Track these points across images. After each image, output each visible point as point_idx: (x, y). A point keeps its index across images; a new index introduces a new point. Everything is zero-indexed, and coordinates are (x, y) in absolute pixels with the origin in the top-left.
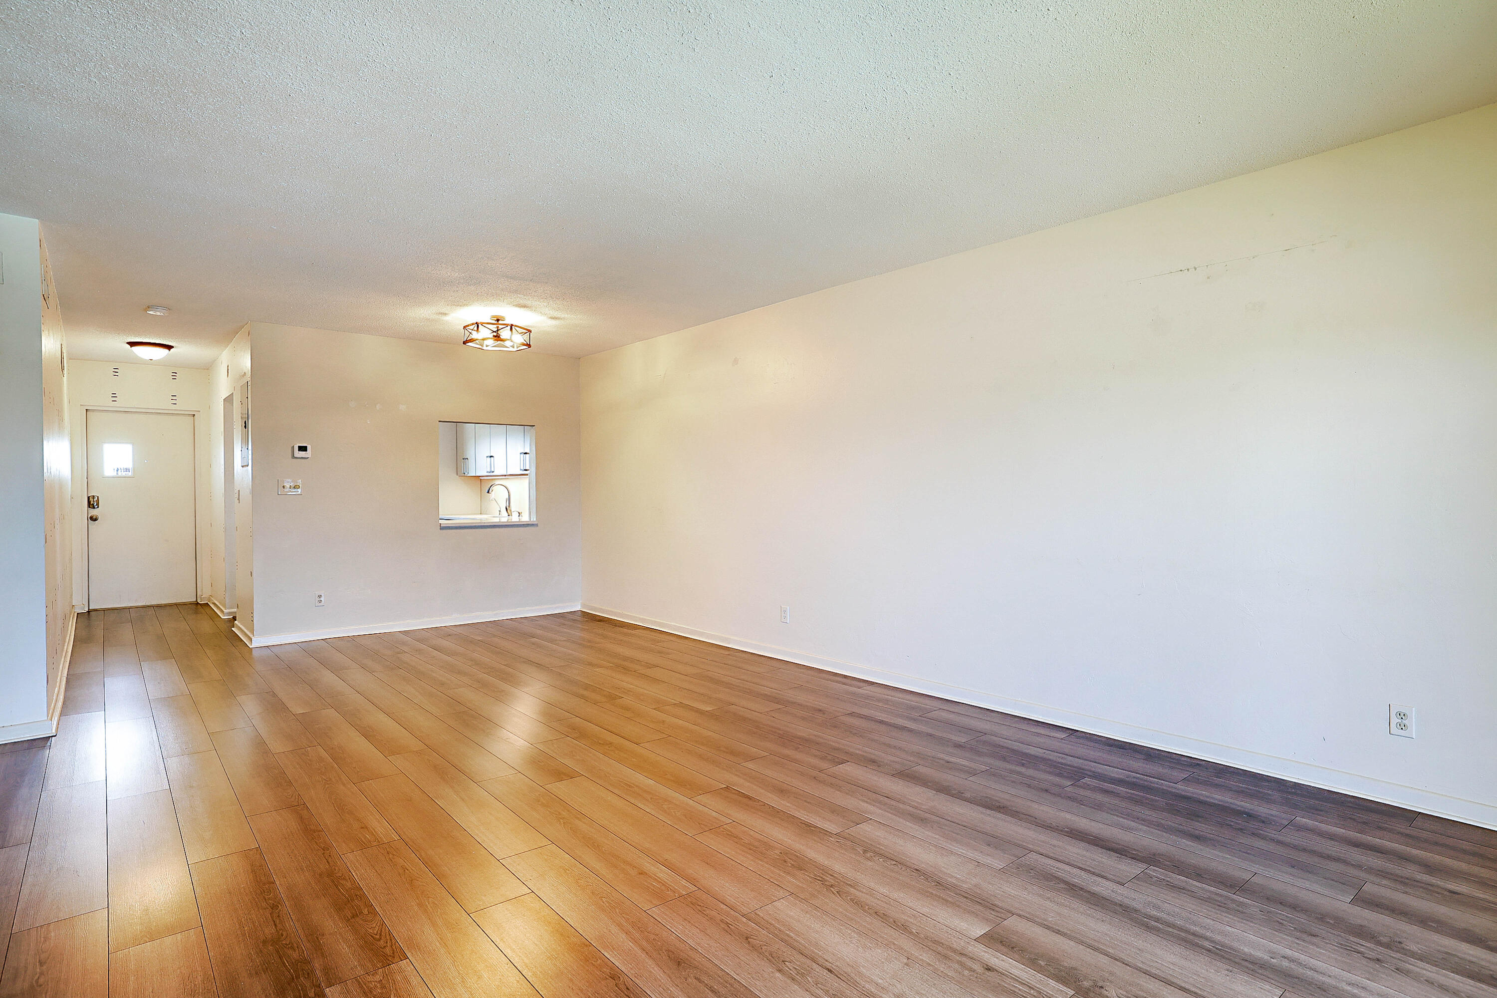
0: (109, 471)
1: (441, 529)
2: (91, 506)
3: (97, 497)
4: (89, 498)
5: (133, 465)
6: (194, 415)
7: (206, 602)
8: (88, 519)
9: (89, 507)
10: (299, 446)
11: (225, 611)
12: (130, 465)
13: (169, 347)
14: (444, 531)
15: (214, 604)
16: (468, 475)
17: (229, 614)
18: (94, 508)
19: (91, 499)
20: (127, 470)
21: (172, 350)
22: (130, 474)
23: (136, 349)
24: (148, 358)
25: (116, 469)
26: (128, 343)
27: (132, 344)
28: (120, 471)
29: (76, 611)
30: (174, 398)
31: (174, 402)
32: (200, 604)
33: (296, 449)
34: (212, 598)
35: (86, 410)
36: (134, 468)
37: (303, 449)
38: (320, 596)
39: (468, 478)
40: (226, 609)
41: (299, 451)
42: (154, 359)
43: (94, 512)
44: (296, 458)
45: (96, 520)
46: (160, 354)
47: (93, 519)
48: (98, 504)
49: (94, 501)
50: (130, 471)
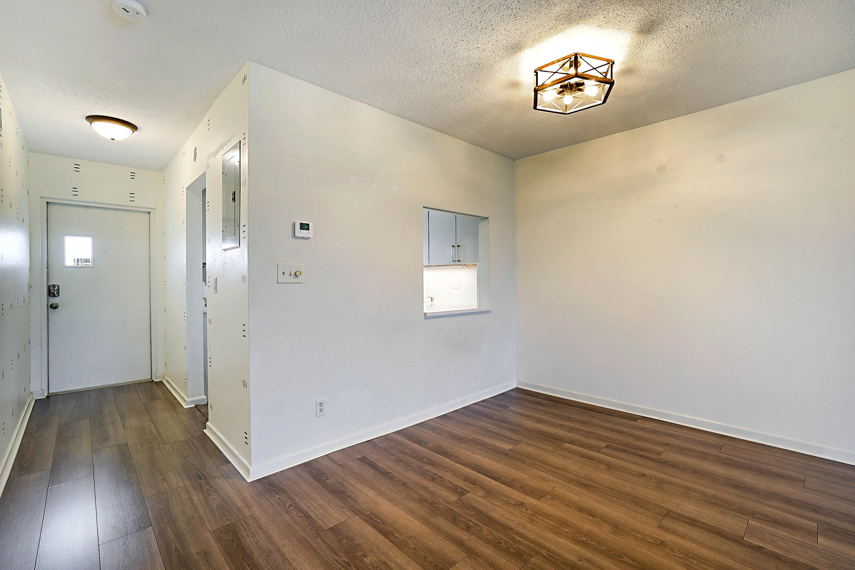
0: (69, 262)
2: (51, 295)
3: (57, 286)
4: (49, 287)
5: (94, 256)
6: (149, 213)
7: (161, 380)
8: (48, 307)
9: (49, 295)
10: (300, 223)
11: (187, 399)
12: (89, 255)
13: (134, 127)
14: (428, 321)
15: (167, 381)
17: (191, 402)
18: (54, 296)
19: (52, 289)
20: (87, 261)
23: (97, 125)
25: (76, 260)
26: (87, 117)
27: (92, 118)
28: (80, 262)
29: (34, 397)
30: (132, 195)
31: (132, 199)
32: (155, 382)
33: (298, 226)
34: (165, 376)
35: (47, 203)
36: (94, 259)
37: (304, 227)
38: (321, 404)
40: (188, 398)
41: (300, 229)
43: (54, 301)
44: (297, 238)
45: (56, 307)
46: (123, 135)
47: (54, 307)
48: (58, 293)
49: (54, 290)
50: (91, 262)
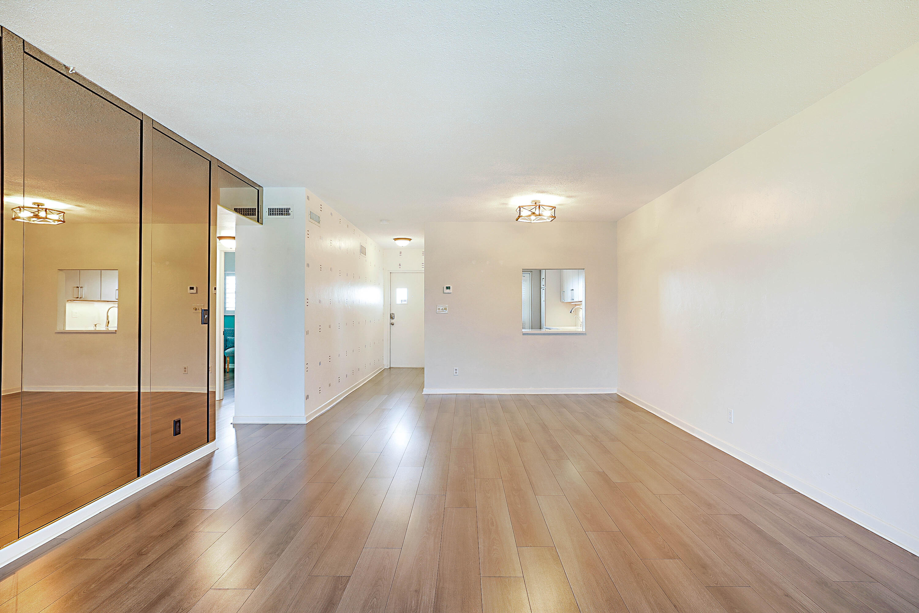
0: (398, 302)
1: (523, 335)
3: (394, 314)
4: (391, 314)
5: (408, 299)
8: (390, 325)
9: (391, 318)
12: (406, 299)
13: (410, 240)
14: (525, 336)
16: (565, 302)
18: (393, 319)
20: (405, 301)
21: (411, 241)
22: (406, 303)
23: (397, 242)
24: (401, 246)
26: (394, 239)
27: (395, 239)
28: (402, 301)
29: (384, 367)
33: (446, 288)
35: (390, 273)
36: (408, 300)
37: (448, 288)
38: (456, 370)
39: (565, 303)
42: (404, 246)
43: (393, 321)
44: (445, 293)
45: (393, 325)
46: (406, 243)
48: (394, 317)
49: (392, 316)
